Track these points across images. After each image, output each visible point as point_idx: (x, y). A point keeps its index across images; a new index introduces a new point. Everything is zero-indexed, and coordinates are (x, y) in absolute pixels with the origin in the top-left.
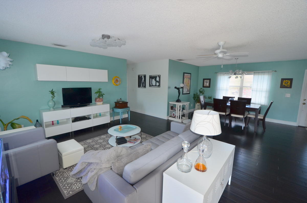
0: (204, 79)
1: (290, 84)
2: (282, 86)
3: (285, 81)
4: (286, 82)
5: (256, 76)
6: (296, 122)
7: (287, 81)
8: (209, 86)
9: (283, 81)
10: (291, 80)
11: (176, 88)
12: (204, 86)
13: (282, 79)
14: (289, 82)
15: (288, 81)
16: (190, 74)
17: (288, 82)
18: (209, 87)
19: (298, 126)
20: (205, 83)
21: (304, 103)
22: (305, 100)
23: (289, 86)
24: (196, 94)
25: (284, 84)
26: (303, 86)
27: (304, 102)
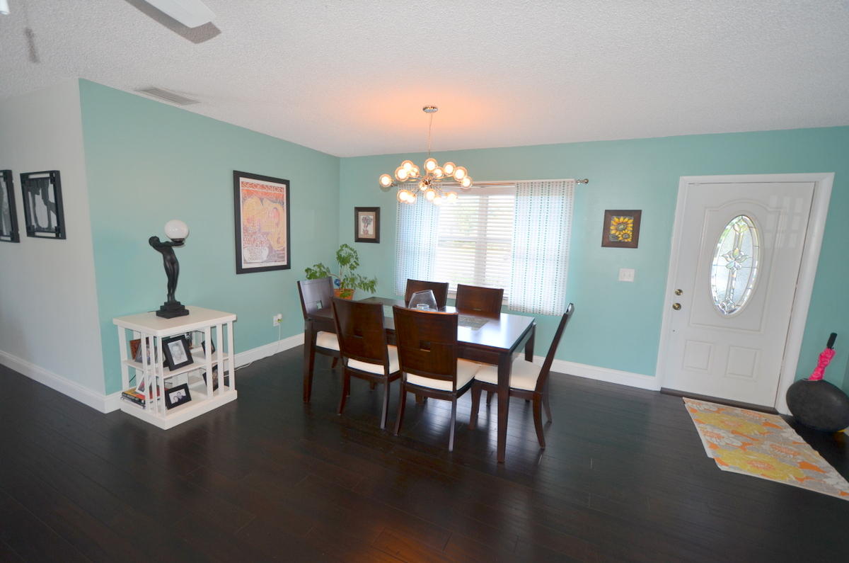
0: (358, 210)
1: (633, 231)
2: (609, 242)
3: (616, 219)
4: (619, 224)
5: (524, 200)
6: (654, 375)
7: (622, 219)
8: (373, 237)
9: (611, 220)
10: (636, 215)
11: (154, 242)
12: (360, 237)
13: (607, 211)
14: (630, 221)
15: (626, 220)
16: (287, 183)
17: (626, 224)
18: (376, 240)
19: (659, 389)
20: (362, 225)
21: (678, 304)
22: (679, 292)
23: (630, 240)
24: (316, 269)
25: (613, 232)
26: (673, 238)
27: (678, 299)
